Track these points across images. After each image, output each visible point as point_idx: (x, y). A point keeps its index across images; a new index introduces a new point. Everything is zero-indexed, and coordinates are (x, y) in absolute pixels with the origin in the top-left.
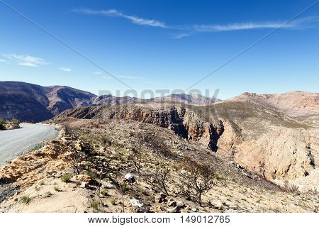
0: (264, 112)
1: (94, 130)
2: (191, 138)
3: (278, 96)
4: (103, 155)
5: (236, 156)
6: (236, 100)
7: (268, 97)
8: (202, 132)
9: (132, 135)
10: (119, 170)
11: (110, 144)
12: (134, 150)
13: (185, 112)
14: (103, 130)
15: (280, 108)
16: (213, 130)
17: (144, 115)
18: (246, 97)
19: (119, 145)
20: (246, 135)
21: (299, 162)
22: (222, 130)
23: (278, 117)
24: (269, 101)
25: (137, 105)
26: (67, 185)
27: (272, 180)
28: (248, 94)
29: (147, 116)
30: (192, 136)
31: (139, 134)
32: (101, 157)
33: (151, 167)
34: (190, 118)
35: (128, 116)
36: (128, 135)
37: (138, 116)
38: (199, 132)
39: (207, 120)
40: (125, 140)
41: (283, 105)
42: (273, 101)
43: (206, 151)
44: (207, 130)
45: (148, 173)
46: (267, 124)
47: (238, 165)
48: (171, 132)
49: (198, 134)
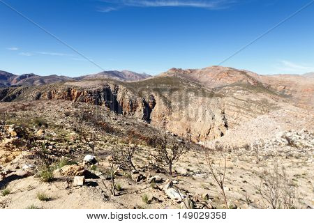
0: (189, 85)
1: (19, 113)
2: (125, 113)
3: (199, 71)
4: (43, 139)
5: (167, 126)
6: (165, 75)
7: (192, 71)
8: (136, 107)
9: (67, 114)
10: (70, 152)
11: (47, 126)
12: (75, 130)
13: (118, 89)
14: (32, 113)
15: (201, 81)
16: (145, 104)
17: (76, 94)
18: (173, 72)
19: (58, 126)
20: (175, 107)
21: (217, 124)
22: (154, 104)
23: (200, 89)
24: (192, 75)
25: (67, 83)
26: (53, 186)
27: (197, 142)
28: (174, 69)
29: (78, 94)
30: (127, 112)
31: (76, 113)
32: (43, 141)
33: (101, 145)
34: (124, 94)
35: (56, 96)
36: (64, 115)
37: (69, 95)
38: (133, 107)
39: (140, 95)
40: (62, 120)
41: (204, 79)
42: (196, 76)
43: (143, 124)
44: (140, 105)
45: (102, 152)
46: (191, 95)
47: (172, 134)
48: (106, 108)
49: (132, 109)
